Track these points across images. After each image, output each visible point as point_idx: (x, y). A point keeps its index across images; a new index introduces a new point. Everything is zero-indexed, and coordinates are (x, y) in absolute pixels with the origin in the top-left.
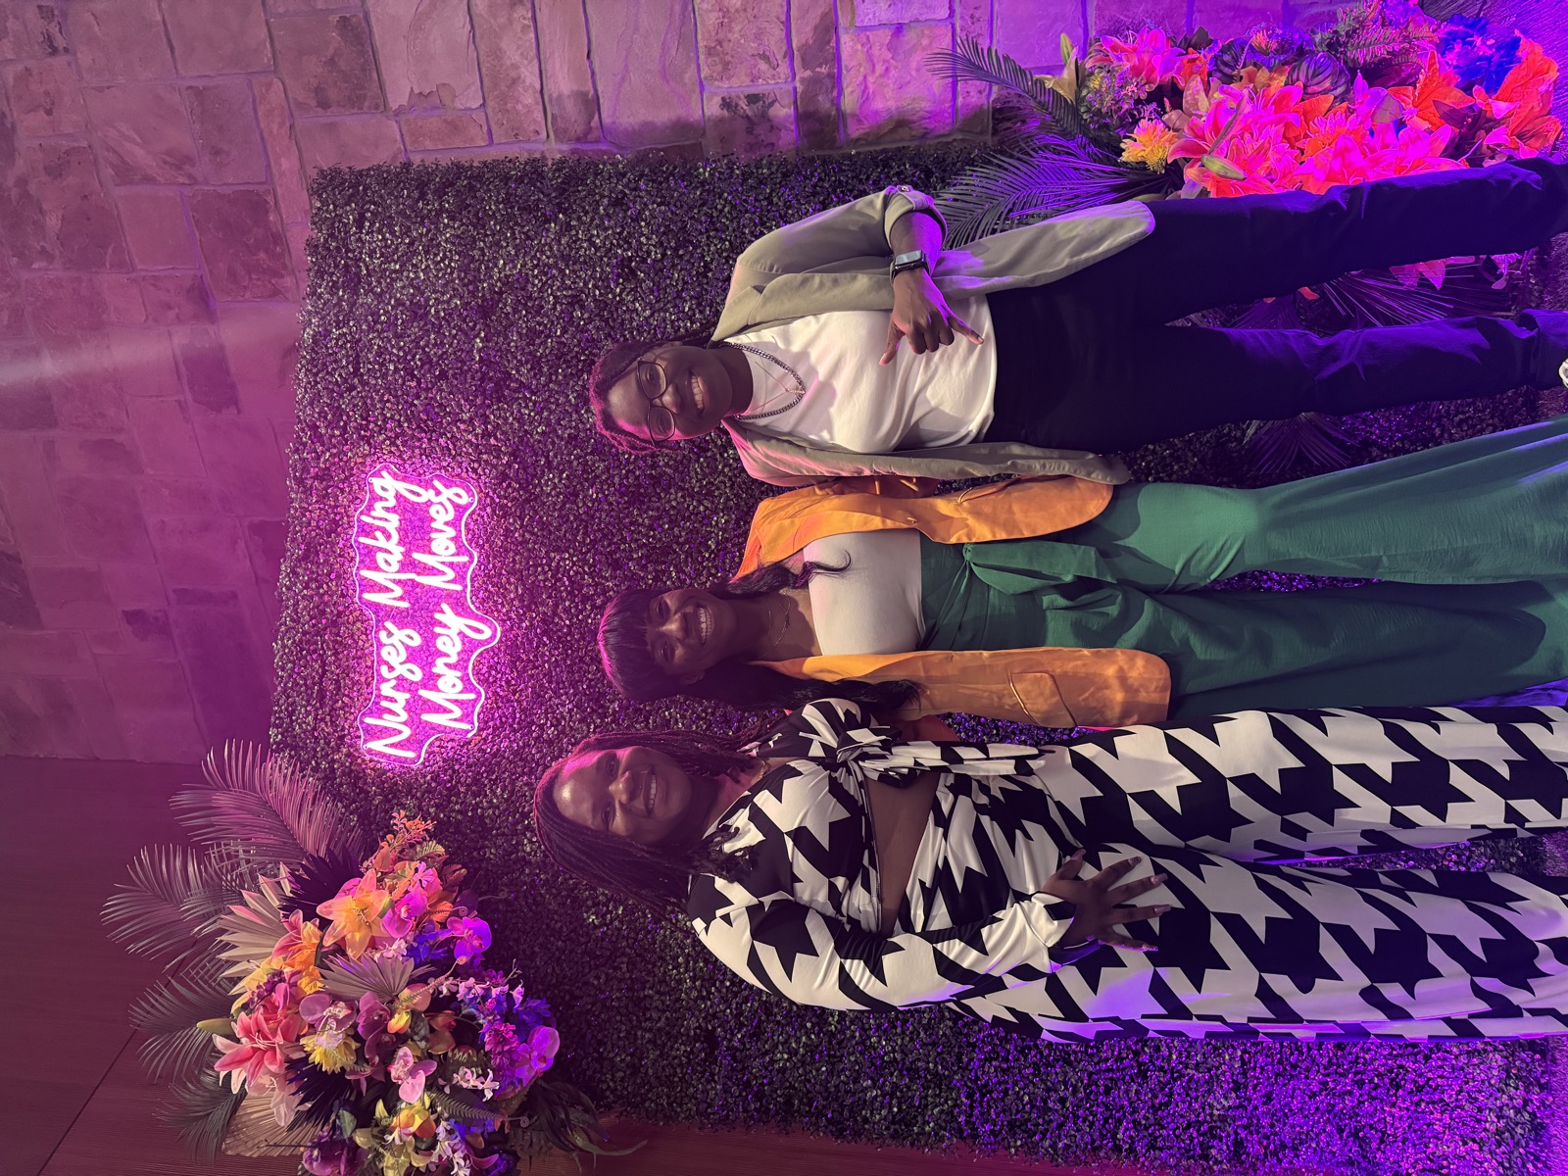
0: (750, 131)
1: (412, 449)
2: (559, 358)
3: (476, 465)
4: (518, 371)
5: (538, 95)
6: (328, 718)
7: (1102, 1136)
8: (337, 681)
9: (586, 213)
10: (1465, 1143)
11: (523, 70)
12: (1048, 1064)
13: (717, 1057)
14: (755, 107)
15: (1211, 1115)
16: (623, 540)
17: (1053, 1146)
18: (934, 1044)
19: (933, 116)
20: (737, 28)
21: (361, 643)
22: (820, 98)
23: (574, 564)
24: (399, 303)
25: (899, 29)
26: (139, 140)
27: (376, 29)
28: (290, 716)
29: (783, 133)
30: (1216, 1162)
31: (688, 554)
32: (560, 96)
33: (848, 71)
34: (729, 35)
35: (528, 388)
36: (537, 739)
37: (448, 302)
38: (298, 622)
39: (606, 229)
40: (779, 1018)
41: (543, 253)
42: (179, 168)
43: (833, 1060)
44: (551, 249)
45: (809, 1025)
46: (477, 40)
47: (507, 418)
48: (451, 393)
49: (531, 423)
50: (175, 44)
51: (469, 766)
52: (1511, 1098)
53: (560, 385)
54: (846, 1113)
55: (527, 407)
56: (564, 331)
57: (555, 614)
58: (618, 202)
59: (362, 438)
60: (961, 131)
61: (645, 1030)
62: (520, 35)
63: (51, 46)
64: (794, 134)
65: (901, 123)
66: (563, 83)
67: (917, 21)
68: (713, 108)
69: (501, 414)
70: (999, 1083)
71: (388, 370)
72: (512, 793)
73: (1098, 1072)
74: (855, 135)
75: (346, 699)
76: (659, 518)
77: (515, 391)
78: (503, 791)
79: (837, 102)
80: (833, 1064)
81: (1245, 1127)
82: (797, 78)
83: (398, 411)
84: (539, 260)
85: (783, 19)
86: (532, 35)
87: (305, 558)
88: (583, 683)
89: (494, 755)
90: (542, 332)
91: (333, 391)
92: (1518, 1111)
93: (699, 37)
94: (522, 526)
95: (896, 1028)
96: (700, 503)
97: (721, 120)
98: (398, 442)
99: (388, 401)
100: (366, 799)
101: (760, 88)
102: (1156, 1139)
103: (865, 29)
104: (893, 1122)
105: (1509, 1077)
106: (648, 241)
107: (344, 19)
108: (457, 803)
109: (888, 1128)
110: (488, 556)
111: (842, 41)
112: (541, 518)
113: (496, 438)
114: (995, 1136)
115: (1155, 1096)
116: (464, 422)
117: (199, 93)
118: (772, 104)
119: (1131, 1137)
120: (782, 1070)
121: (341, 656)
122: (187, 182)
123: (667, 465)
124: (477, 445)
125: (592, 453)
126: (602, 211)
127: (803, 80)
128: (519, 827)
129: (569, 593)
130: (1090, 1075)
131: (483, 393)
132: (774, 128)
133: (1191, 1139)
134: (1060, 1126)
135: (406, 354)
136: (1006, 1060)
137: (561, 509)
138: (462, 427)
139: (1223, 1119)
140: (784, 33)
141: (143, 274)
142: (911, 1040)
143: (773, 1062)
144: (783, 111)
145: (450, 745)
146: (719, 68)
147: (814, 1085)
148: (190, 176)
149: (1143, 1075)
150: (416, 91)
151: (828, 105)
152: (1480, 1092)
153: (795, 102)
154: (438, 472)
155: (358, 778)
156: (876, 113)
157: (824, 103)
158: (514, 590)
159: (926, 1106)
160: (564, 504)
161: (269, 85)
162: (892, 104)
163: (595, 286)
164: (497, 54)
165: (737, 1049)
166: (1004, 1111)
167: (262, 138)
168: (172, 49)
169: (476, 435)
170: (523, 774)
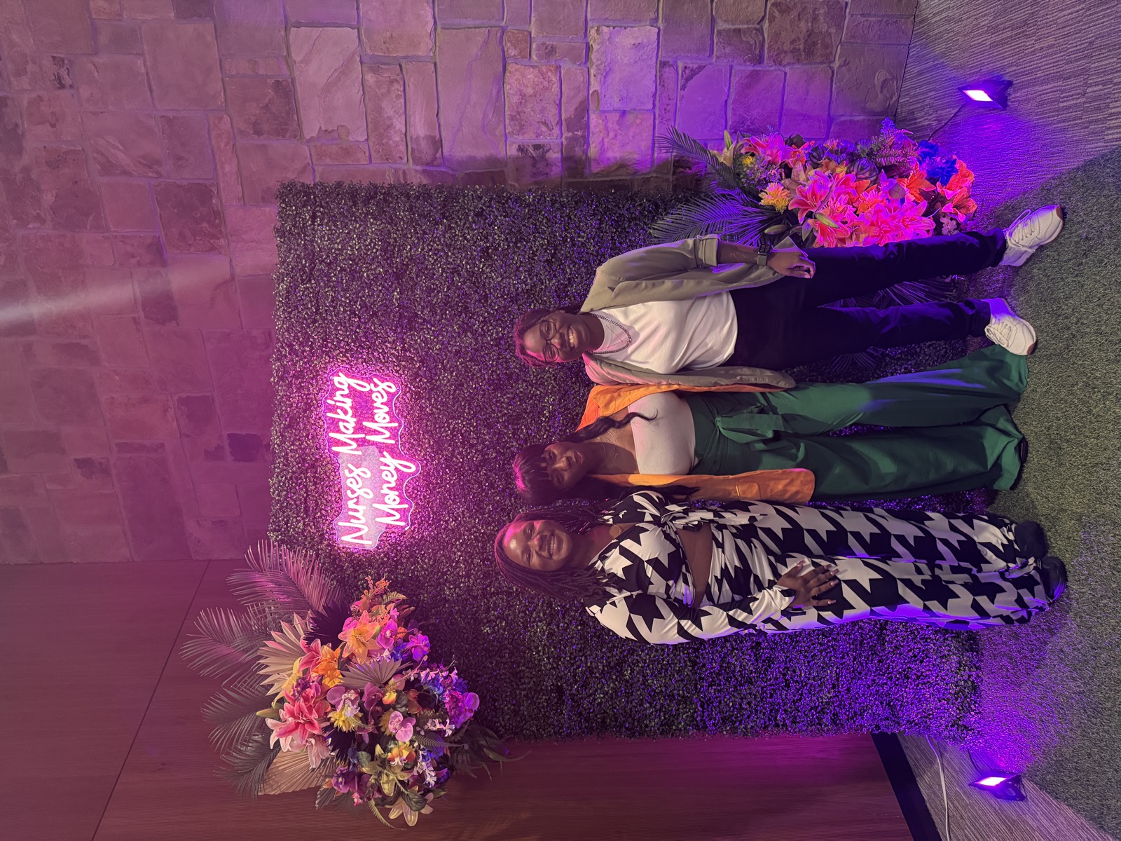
0: (534, 166)
1: (357, 359)
2: (446, 305)
3: (398, 368)
4: (422, 312)
5: (403, 136)
6: (312, 524)
7: (769, 720)
8: (316, 501)
9: (461, 219)
10: (940, 701)
11: (394, 120)
12: (741, 685)
13: (564, 701)
14: (538, 152)
15: (822, 702)
16: (494, 411)
17: (746, 728)
18: (682, 680)
19: (639, 163)
20: (529, 106)
21: (332, 477)
22: (577, 149)
23: (464, 426)
24: (343, 270)
25: (624, 113)
26: (121, 147)
27: (299, 89)
28: (286, 524)
29: (554, 168)
30: (826, 725)
31: (533, 419)
32: (418, 137)
33: (593, 134)
34: (525, 110)
35: (429, 322)
36: (444, 529)
37: (375, 269)
38: (289, 466)
39: (473, 230)
40: (597, 675)
41: (434, 242)
42: (150, 167)
43: (628, 695)
44: (440, 240)
45: (614, 677)
46: (367, 101)
47: (416, 341)
48: (380, 325)
49: (431, 344)
50: (154, 87)
51: (406, 547)
52: (962, 676)
53: (449, 321)
54: (636, 723)
55: (428, 334)
56: (449, 289)
57: (453, 456)
58: (479, 214)
59: (323, 352)
60: (655, 172)
61: (521, 690)
62: (394, 100)
63: (60, 83)
64: (560, 169)
65: (622, 165)
66: (420, 129)
67: (635, 109)
68: (513, 151)
69: (413, 338)
70: (717, 698)
71: (339, 311)
72: (435, 561)
73: (766, 687)
74: (595, 171)
75: (323, 512)
76: (513, 398)
77: (421, 324)
78: (429, 560)
79: (585, 152)
80: (628, 697)
81: (838, 706)
82: (564, 137)
83: (347, 336)
84: (432, 246)
85: (558, 102)
86: (402, 101)
87: (290, 426)
88: (470, 495)
89: (420, 540)
90: (434, 289)
91: (303, 323)
92: (965, 681)
93: (507, 109)
94: (430, 404)
95: (661, 673)
96: (537, 389)
97: (517, 158)
98: (348, 355)
99: (341, 329)
100: (341, 571)
101: (541, 141)
102: (795, 718)
103: (604, 112)
104: (661, 725)
105: (961, 666)
106: (499, 237)
107: (278, 82)
108: (401, 569)
109: (659, 729)
110: (410, 423)
111: (591, 118)
112: (442, 399)
113: (410, 352)
114: (715, 726)
115: (795, 696)
116: (389, 343)
117: (170, 121)
118: (548, 151)
119: (783, 718)
120: (600, 704)
121: (318, 486)
122: (156, 176)
123: (515, 367)
124: (398, 356)
125: (469, 361)
126: (471, 220)
127: (567, 138)
128: (441, 580)
129: (461, 443)
130: (762, 688)
131: (401, 326)
132: (548, 164)
133: (813, 715)
134: (749, 717)
135: (350, 301)
136: (720, 685)
137: (453, 395)
138: (389, 346)
139: (828, 703)
140: (557, 111)
141: (115, 234)
142: (670, 679)
143: (595, 699)
144: (554, 155)
145: (393, 536)
146: (517, 128)
147: (618, 710)
148: (158, 173)
149: (788, 685)
150: (323, 129)
151: (581, 153)
152: (946, 675)
153: (562, 150)
154: (374, 373)
155: (335, 559)
156: (609, 159)
157: (578, 152)
158: (427, 441)
159: (679, 714)
160: (455, 391)
161: (221, 119)
162: (618, 155)
163: (467, 263)
164: (379, 110)
165: (574, 695)
166: (720, 712)
167: (213, 151)
168: (151, 91)
169: (398, 351)
170: (440, 549)
